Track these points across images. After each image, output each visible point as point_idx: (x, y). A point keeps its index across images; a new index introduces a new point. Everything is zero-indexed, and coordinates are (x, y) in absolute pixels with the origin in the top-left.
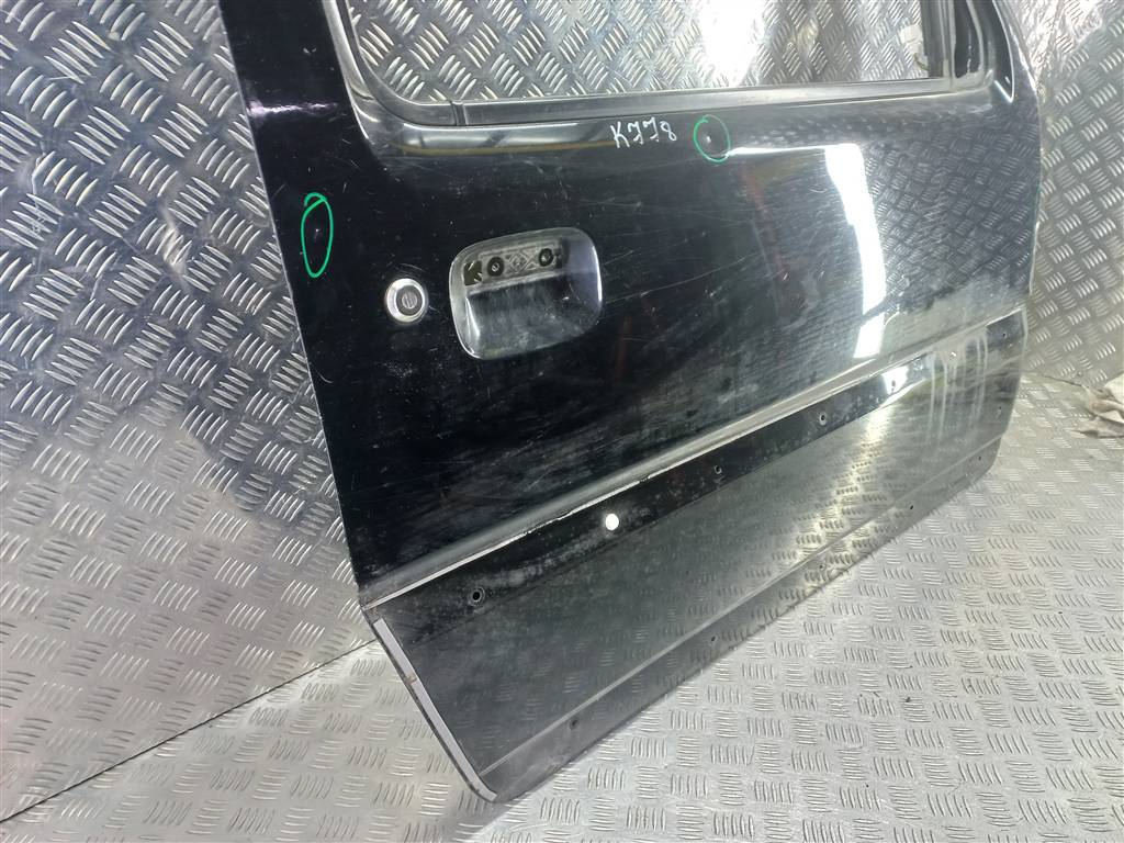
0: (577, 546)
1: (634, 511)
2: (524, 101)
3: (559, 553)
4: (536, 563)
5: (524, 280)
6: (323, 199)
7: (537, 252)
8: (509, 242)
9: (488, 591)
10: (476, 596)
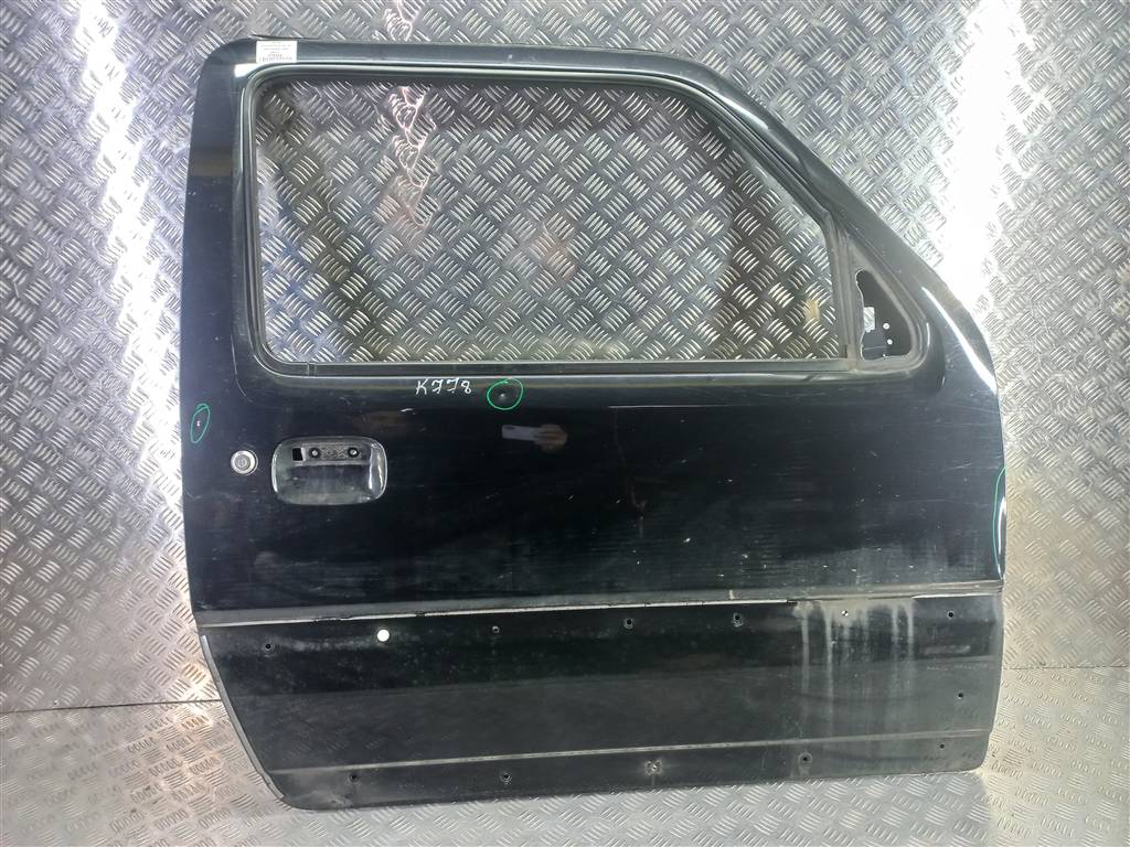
0: (352, 643)
1: (407, 634)
2: (347, 363)
3: (337, 642)
4: (317, 642)
5: (336, 463)
6: (207, 407)
7: (346, 448)
8: (325, 440)
9: (277, 647)
10: (268, 646)
